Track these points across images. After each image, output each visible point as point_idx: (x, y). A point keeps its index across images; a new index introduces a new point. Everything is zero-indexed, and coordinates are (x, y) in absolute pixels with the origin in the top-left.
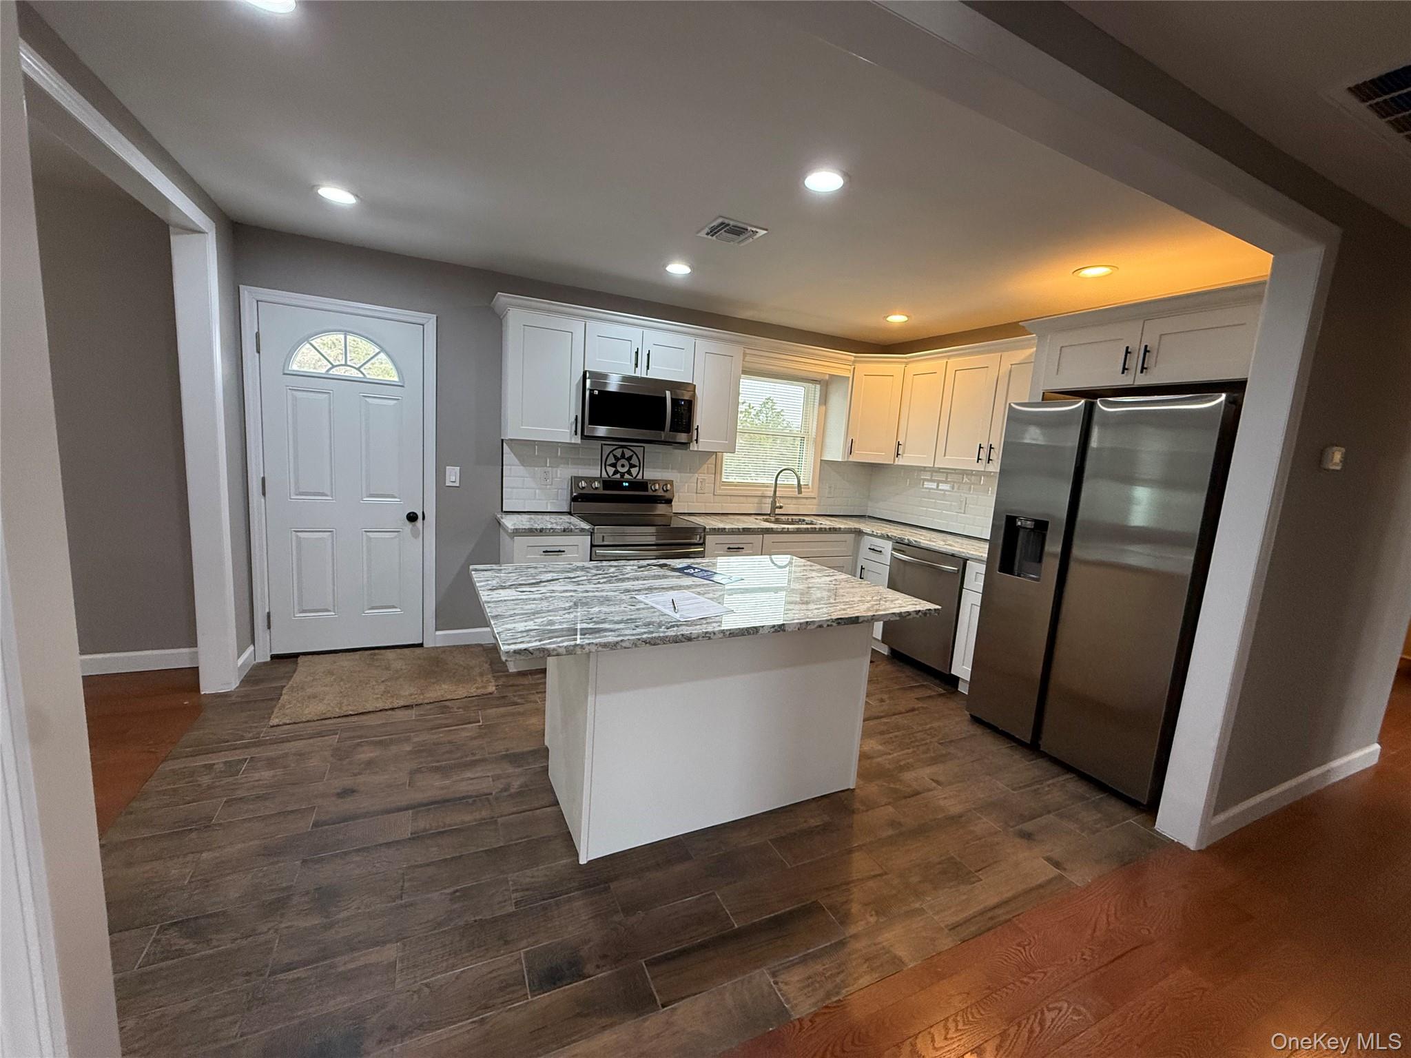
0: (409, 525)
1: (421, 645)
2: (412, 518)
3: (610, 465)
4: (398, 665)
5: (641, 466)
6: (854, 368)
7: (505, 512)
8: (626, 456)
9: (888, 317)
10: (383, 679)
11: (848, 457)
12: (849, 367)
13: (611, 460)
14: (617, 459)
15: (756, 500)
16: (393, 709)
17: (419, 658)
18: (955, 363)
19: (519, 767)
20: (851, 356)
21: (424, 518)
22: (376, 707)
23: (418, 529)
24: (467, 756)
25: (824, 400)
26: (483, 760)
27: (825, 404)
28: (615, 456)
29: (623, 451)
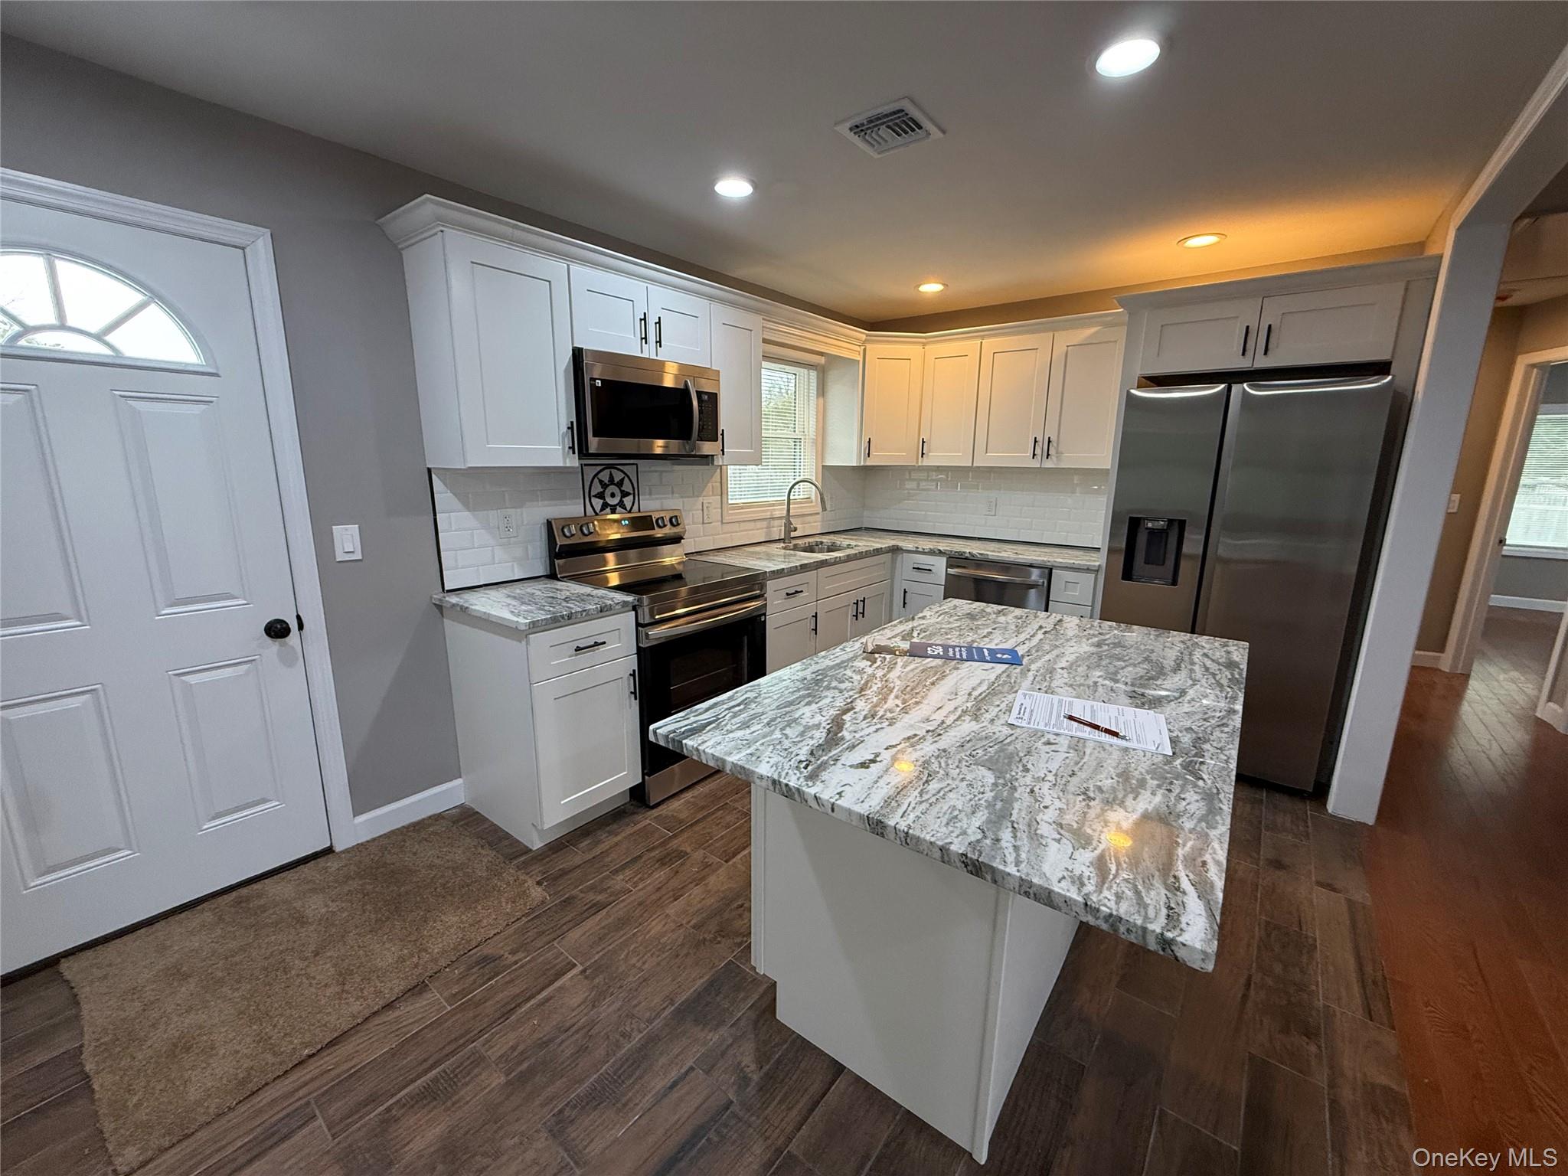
0: (273, 646)
1: (329, 851)
2: (277, 630)
3: (595, 496)
4: (316, 906)
5: (636, 493)
6: (865, 350)
7: (448, 591)
8: (616, 481)
9: (919, 286)
10: (312, 948)
11: (865, 460)
12: (858, 348)
13: (597, 488)
14: (604, 486)
15: (764, 524)
16: (389, 1006)
17: (348, 878)
18: (992, 344)
19: (718, 1026)
20: (861, 334)
21: (301, 627)
22: (354, 1017)
23: (293, 648)
24: (619, 1047)
25: (822, 391)
26: (652, 1040)
27: (823, 395)
28: (601, 482)
29: (611, 474)
